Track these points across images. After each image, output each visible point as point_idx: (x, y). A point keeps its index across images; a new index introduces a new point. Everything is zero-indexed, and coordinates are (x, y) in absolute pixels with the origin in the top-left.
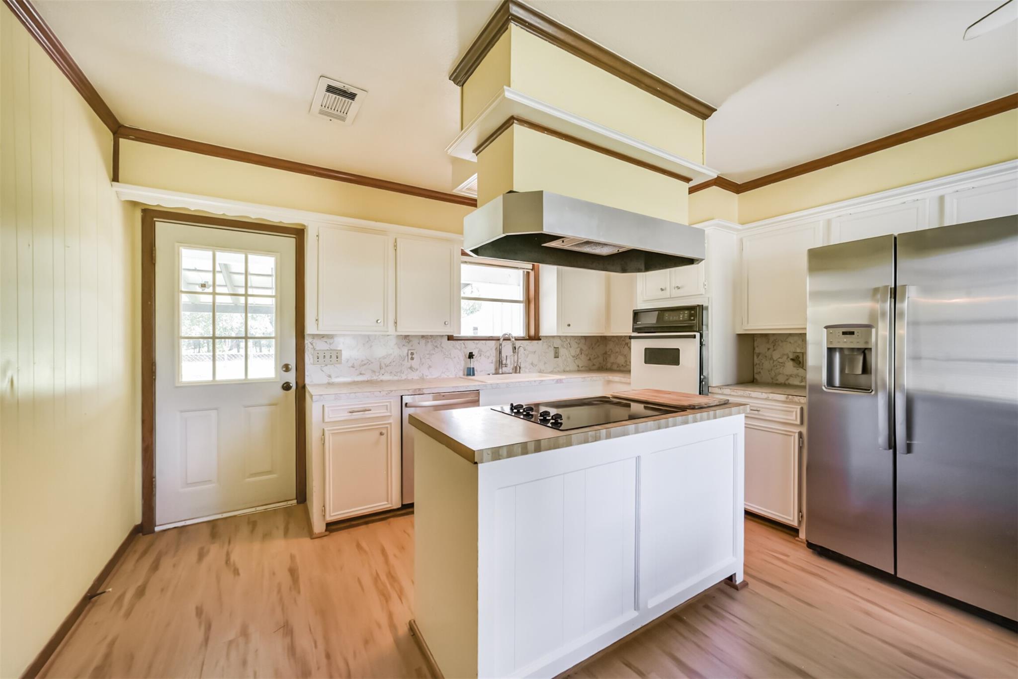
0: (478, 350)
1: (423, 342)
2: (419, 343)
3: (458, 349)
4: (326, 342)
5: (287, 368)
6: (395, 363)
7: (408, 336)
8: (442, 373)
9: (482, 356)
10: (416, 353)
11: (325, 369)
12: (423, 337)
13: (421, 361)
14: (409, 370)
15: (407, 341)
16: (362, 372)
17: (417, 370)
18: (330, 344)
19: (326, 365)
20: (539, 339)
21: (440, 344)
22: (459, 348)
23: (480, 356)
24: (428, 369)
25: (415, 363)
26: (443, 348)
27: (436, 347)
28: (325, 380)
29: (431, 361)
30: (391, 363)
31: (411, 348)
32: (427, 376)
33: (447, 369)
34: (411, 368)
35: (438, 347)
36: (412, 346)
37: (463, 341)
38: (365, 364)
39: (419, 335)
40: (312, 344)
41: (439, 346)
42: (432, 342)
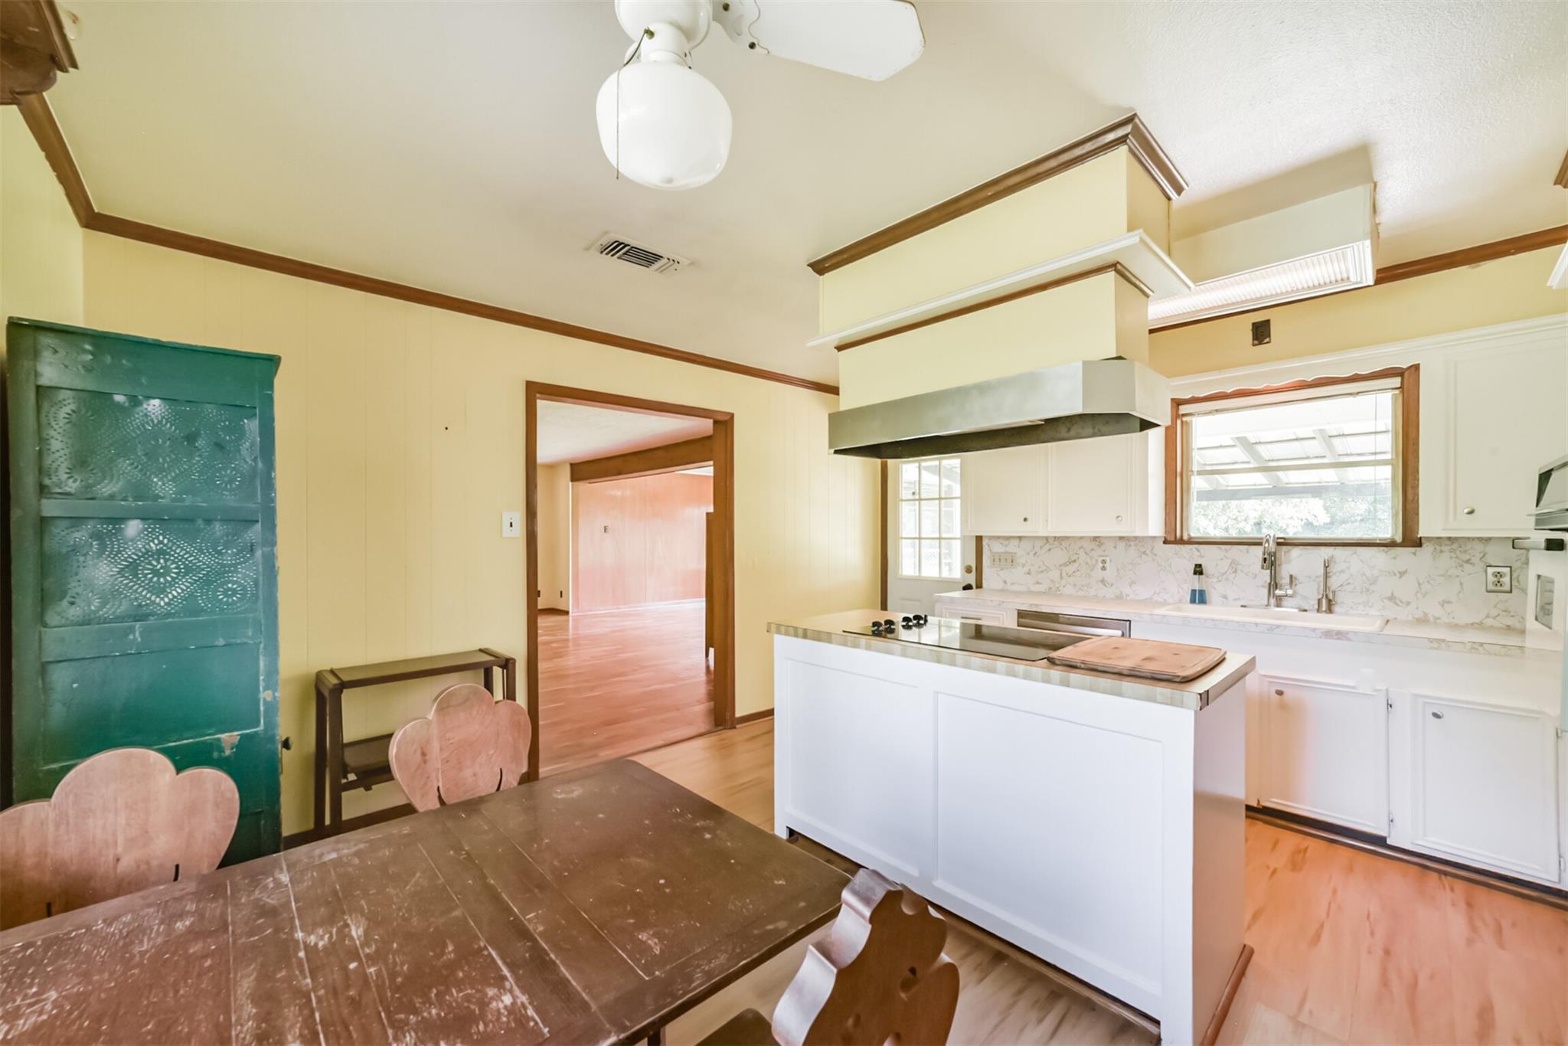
0: (1229, 561)
1: (1122, 545)
2: (1115, 547)
3: (1185, 557)
4: (1002, 544)
5: (968, 570)
6: (1079, 573)
7: (1098, 537)
8: (1155, 593)
9: (1239, 571)
10: (1111, 561)
11: (1001, 573)
12: (1121, 538)
13: (1119, 573)
14: (1100, 584)
15: (1097, 543)
16: (1040, 581)
17: (1112, 585)
18: (1006, 546)
19: (1002, 569)
20: (1418, 543)
21: (1150, 549)
22: (1188, 557)
23: (1236, 572)
24: (1130, 586)
25: (1110, 574)
26: (1156, 555)
27: (1144, 553)
28: (1001, 586)
29: (1135, 574)
30: (1074, 572)
31: (1103, 554)
32: (1128, 596)
33: (1164, 589)
34: (1103, 581)
35: (1147, 555)
36: (1104, 551)
37: (1196, 546)
38: (1042, 572)
39: (1116, 537)
40: (989, 546)
41: (1148, 552)
42: (1136, 545)
